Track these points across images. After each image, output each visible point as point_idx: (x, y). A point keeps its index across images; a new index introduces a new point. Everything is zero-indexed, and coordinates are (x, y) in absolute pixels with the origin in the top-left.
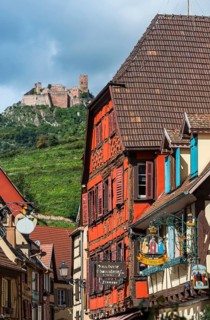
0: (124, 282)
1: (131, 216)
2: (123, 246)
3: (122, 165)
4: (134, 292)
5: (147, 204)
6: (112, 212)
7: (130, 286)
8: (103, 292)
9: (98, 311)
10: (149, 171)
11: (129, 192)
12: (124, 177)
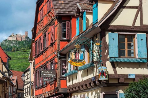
0: (54, 80)
1: (59, 47)
2: (54, 63)
3: (54, 24)
4: (59, 85)
5: (66, 42)
6: (48, 48)
7: (58, 82)
8: (42, 86)
9: (39, 96)
10: (68, 26)
11: (58, 36)
12: (56, 30)
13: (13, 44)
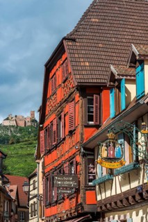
0: (75, 192)
1: (82, 138)
2: (75, 163)
3: (74, 99)
4: (84, 200)
5: (94, 129)
6: (64, 139)
7: (81, 195)
8: (56, 202)
9: (52, 218)
10: (96, 103)
11: (80, 119)
12: (77, 109)
13: (11, 131)
